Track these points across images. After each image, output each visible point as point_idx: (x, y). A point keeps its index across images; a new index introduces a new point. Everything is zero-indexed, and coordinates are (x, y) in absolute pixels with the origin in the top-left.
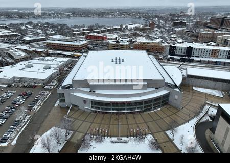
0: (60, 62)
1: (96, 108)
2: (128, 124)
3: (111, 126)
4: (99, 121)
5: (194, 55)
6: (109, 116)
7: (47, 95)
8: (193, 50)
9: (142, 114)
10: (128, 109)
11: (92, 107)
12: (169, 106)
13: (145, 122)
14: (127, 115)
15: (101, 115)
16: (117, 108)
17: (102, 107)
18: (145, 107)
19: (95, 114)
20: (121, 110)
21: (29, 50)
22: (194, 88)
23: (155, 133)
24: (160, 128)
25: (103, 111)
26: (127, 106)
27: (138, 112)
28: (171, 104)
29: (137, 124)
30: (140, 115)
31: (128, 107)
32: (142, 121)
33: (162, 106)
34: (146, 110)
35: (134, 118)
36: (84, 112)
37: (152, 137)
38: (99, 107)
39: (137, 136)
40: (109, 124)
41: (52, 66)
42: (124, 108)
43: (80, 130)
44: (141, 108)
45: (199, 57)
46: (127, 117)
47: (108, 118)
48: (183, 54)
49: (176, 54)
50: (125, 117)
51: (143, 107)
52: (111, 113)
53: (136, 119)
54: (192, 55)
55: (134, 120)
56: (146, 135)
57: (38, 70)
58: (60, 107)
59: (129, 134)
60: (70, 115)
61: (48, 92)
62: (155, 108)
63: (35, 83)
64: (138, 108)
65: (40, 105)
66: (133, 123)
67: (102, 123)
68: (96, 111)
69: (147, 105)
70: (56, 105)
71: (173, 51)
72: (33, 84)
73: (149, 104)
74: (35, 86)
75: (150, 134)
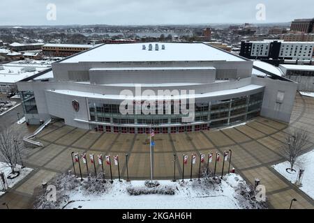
1: (101, 119)
2: (174, 151)
3: (132, 155)
5: (283, 56)
6: (129, 136)
8: (282, 48)
9: (206, 132)
10: (173, 121)
11: (93, 118)
12: (263, 119)
13: (217, 147)
14: (172, 135)
15: (113, 135)
16: (149, 117)
18: (213, 116)
19: (99, 133)
21: (10, 54)
23: (246, 169)
25: (117, 125)
27: (197, 127)
28: (268, 115)
29: (197, 150)
30: (201, 134)
32: (208, 145)
33: (249, 118)
34: (214, 125)
35: (190, 139)
36: (74, 129)
37: (240, 178)
38: (108, 115)
40: (129, 152)
42: (165, 116)
46: (173, 139)
47: (128, 141)
48: (263, 55)
49: (252, 55)
50: (168, 139)
51: (209, 116)
52: (136, 132)
53: (193, 141)
54: (280, 56)
55: (190, 143)
56: (223, 174)
57: (10, 72)
58: (28, 124)
59: (177, 171)
60: (38, 136)
61: (14, 103)
62: (233, 123)
64: (197, 119)
66: (188, 149)
67: (112, 149)
68: (102, 127)
69: (218, 111)
70: (20, 121)
71: (247, 51)
73: (222, 110)
75: (233, 172)
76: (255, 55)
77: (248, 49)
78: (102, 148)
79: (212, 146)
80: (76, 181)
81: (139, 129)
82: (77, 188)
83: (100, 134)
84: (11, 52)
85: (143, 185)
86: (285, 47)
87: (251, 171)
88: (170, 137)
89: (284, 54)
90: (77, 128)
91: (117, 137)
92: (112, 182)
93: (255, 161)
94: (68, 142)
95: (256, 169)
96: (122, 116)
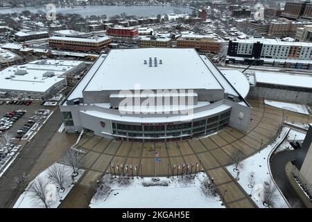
0: (68, 66)
1: (120, 133)
2: (169, 157)
3: (143, 160)
4: (124, 153)
5: (265, 55)
6: (139, 144)
8: (263, 47)
9: (189, 140)
10: (168, 134)
11: (114, 132)
12: (230, 129)
13: (195, 154)
14: (168, 143)
15: (128, 144)
16: (152, 132)
17: (130, 131)
18: (194, 131)
19: (119, 142)
20: (157, 135)
21: (22, 50)
22: (266, 102)
23: (210, 169)
25: (131, 137)
26: (168, 130)
27: (184, 138)
29: (182, 156)
30: (186, 143)
31: (168, 132)
32: (190, 152)
33: (221, 128)
34: (196, 136)
35: (178, 147)
36: (102, 139)
37: (206, 175)
38: (125, 131)
39: (182, 174)
40: (140, 157)
41: (56, 73)
42: (162, 132)
43: (96, 166)
44: (189, 132)
45: (271, 57)
46: (168, 147)
47: (139, 148)
48: (247, 53)
49: (237, 53)
50: (165, 147)
51: (192, 131)
53: (181, 149)
54: (261, 55)
55: (178, 150)
56: (196, 172)
57: (35, 78)
58: (67, 133)
59: (170, 171)
60: (80, 145)
61: (48, 111)
62: (209, 132)
63: (30, 97)
64: (184, 133)
65: (36, 130)
66: (177, 155)
67: (130, 156)
68: (121, 138)
69: (197, 127)
70: (60, 130)
71: (234, 50)
72: (27, 99)
73: (201, 126)
74: (30, 102)
75: (202, 171)
76: (240, 53)
77: (234, 48)
78: (123, 155)
79: (192, 153)
80: (112, 178)
81: (145, 140)
84: (24, 48)
85: (151, 180)
86: (267, 48)
87: (213, 170)
89: (265, 53)
90: (103, 137)
91: (132, 145)
92: (133, 179)
93: (217, 163)
94: (100, 150)
95: (216, 169)
96: (135, 132)
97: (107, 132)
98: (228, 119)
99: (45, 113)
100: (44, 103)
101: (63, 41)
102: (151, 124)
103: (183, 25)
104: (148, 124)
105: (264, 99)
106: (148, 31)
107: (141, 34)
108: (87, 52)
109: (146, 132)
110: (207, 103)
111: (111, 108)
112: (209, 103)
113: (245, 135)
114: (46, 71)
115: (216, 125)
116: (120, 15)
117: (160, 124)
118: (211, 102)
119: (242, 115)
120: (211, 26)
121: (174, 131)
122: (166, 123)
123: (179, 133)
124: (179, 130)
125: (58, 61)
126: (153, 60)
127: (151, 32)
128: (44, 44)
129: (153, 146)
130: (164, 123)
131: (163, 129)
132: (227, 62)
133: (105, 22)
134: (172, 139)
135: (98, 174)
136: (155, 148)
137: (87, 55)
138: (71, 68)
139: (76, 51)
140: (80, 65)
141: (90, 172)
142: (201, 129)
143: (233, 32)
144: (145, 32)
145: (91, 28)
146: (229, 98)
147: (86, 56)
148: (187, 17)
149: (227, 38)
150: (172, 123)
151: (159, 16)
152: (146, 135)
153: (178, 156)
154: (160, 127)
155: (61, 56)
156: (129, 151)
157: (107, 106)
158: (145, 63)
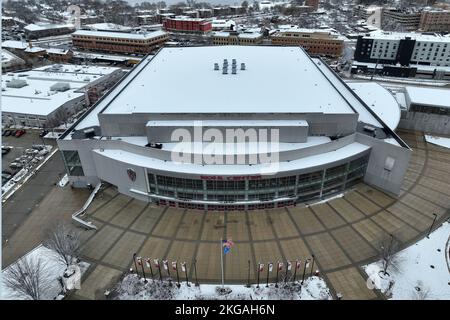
0: (95, 75)
1: (162, 192)
2: (251, 241)
3: (202, 246)
4: (168, 231)
5: (418, 60)
6: (198, 214)
7: (45, 155)
8: (416, 47)
9: (291, 209)
10: (251, 197)
11: (153, 190)
12: (366, 188)
13: (302, 236)
14: (250, 213)
15: (177, 213)
16: (221, 193)
17: (180, 190)
18: (300, 190)
19: (161, 208)
20: (232, 198)
21: (28, 50)
22: (429, 139)
23: (331, 271)
24: (347, 255)
25: (182, 201)
26: (250, 188)
27: (281, 204)
29: (277, 240)
30: (285, 213)
31: (252, 192)
32: (292, 232)
33: (349, 186)
34: (303, 200)
35: (270, 222)
36: (131, 202)
37: (323, 284)
38: (171, 189)
39: (276, 280)
40: (198, 241)
41: (72, 85)
42: (241, 192)
43: (112, 257)
44: (290, 193)
45: (428, 64)
46: (250, 220)
47: (196, 222)
48: (389, 57)
49: (371, 57)
50: (245, 220)
51: (296, 191)
52: (206, 208)
53: (275, 224)
54: (412, 60)
55: (269, 228)
56: (304, 277)
57: (37, 93)
59: (252, 272)
60: (89, 212)
61: (50, 147)
62: (327, 194)
63: (23, 124)
64: (281, 194)
65: (20, 182)
66: (266, 238)
67: (179, 236)
68: (164, 201)
69: (307, 184)
70: (63, 182)
71: (366, 51)
72: (19, 127)
73: (313, 183)
74: (22, 133)
75: (317, 275)
76: (376, 57)
77: (367, 47)
78: (165, 234)
79: (297, 234)
80: (139, 283)
81: (209, 206)
82: (141, 293)
83: (163, 210)
84: (31, 47)
85: (214, 292)
86: (422, 47)
87: (337, 273)
88: (247, 217)
89: (419, 56)
90: (133, 199)
91: (184, 215)
92: (179, 286)
93: (344, 258)
94: (125, 224)
95: (344, 271)
96: (190, 191)
97: (140, 190)
98: (363, 171)
99: (44, 151)
100: (45, 134)
101: (93, 37)
102: (220, 177)
103: (281, 17)
104: (214, 177)
105: (423, 134)
106: (228, 24)
107: (216, 29)
108: (129, 55)
109: (211, 192)
110: (326, 140)
111: (149, 145)
112: (329, 140)
113: (396, 201)
114: (56, 82)
115: (340, 180)
116: (186, 2)
117: (236, 177)
118: (333, 138)
119: (390, 162)
120: (326, 17)
121: (262, 191)
122: (248, 176)
123: (272, 195)
124: (272, 190)
125: (79, 67)
126: (230, 63)
127: (232, 26)
128: (66, 42)
129: (222, 218)
130: (244, 177)
131: (242, 187)
132: (354, 71)
133: (162, 12)
134: (260, 205)
135: (113, 273)
136: (226, 222)
137: (128, 58)
138: (99, 77)
139: (113, 53)
140: (114, 73)
141: (100, 267)
142: (313, 188)
143: (361, 26)
144: (222, 25)
145: (140, 20)
146: (366, 130)
147: (126, 61)
148: (289, 6)
149: (351, 35)
150: (259, 176)
151: (245, 4)
152: (210, 197)
153: (269, 241)
154: (237, 183)
155: (87, 60)
156: (178, 227)
157: (142, 142)
158: (217, 68)
